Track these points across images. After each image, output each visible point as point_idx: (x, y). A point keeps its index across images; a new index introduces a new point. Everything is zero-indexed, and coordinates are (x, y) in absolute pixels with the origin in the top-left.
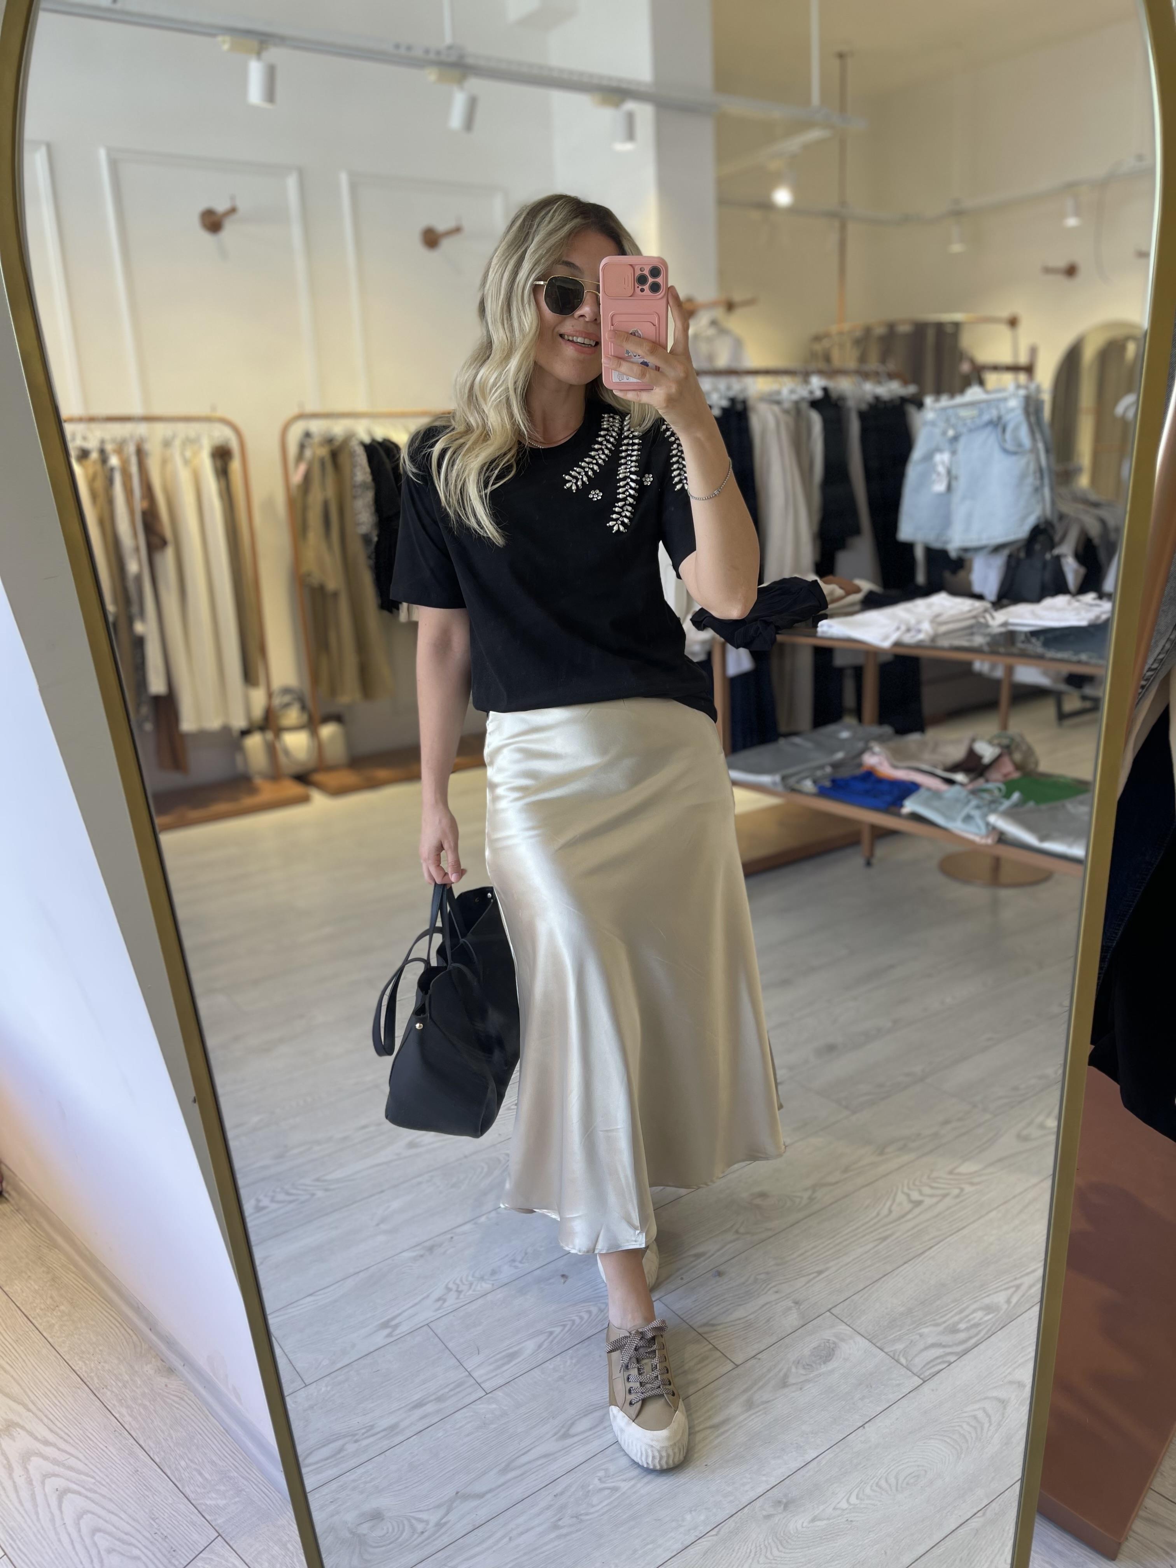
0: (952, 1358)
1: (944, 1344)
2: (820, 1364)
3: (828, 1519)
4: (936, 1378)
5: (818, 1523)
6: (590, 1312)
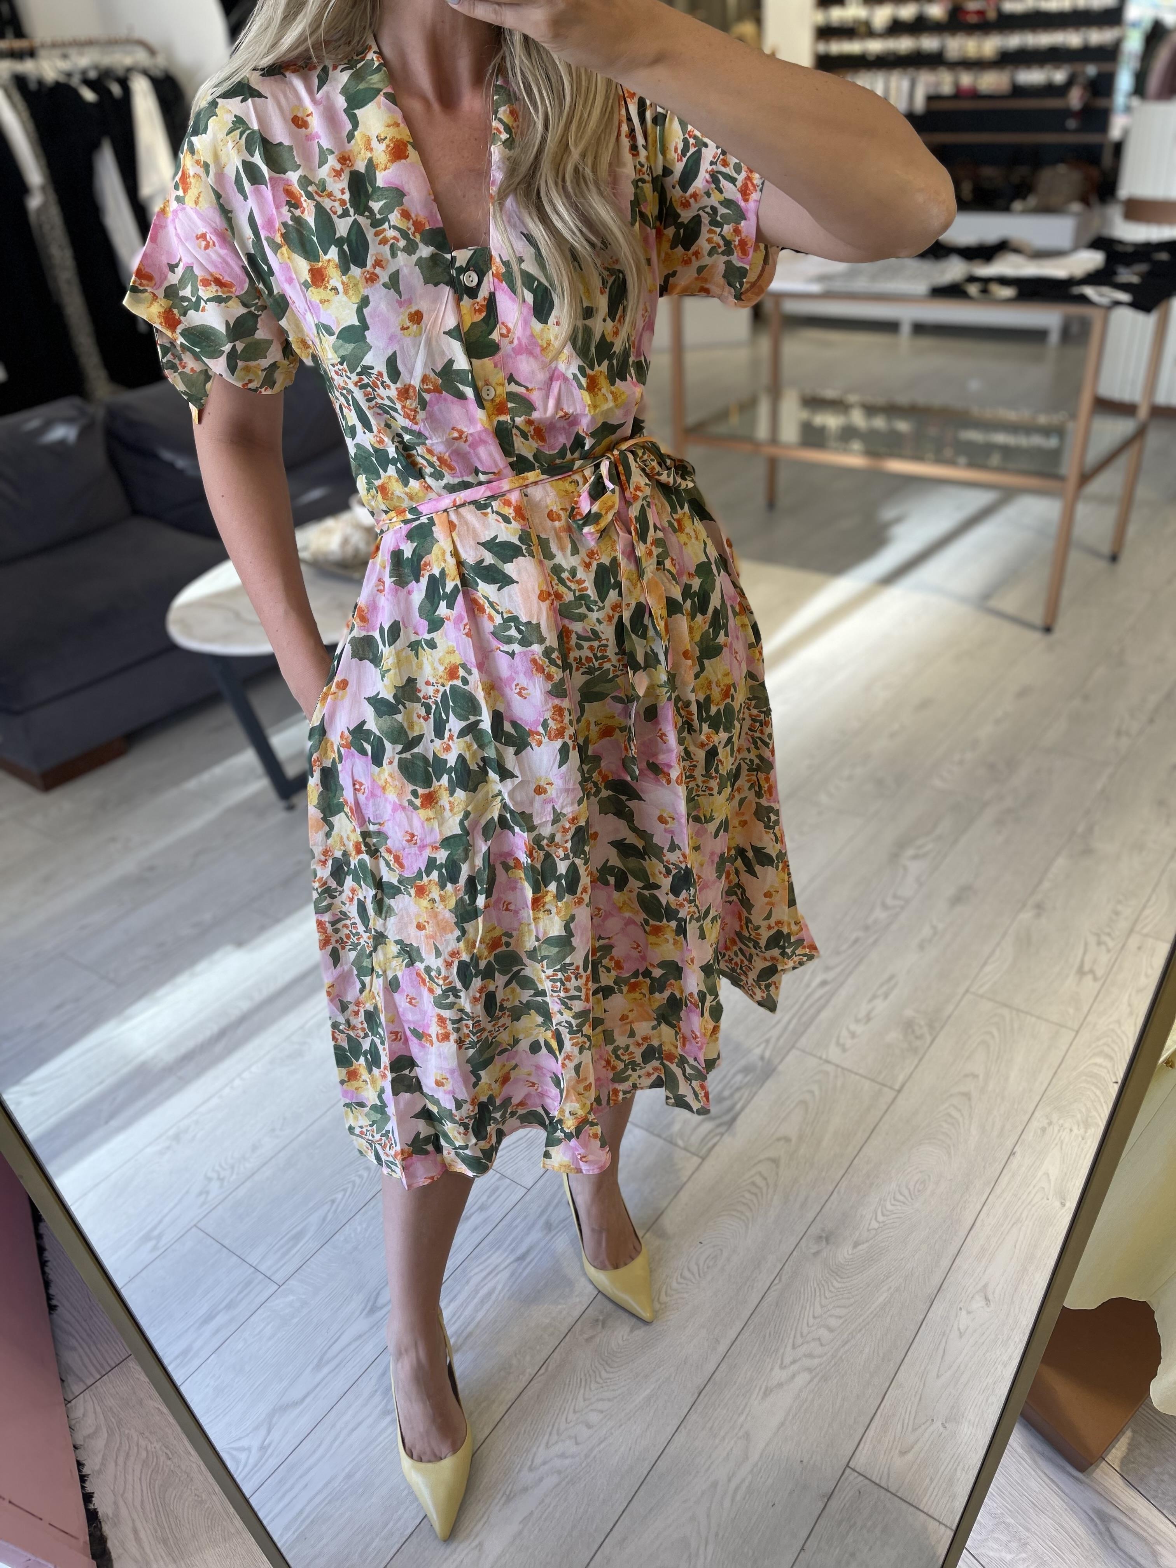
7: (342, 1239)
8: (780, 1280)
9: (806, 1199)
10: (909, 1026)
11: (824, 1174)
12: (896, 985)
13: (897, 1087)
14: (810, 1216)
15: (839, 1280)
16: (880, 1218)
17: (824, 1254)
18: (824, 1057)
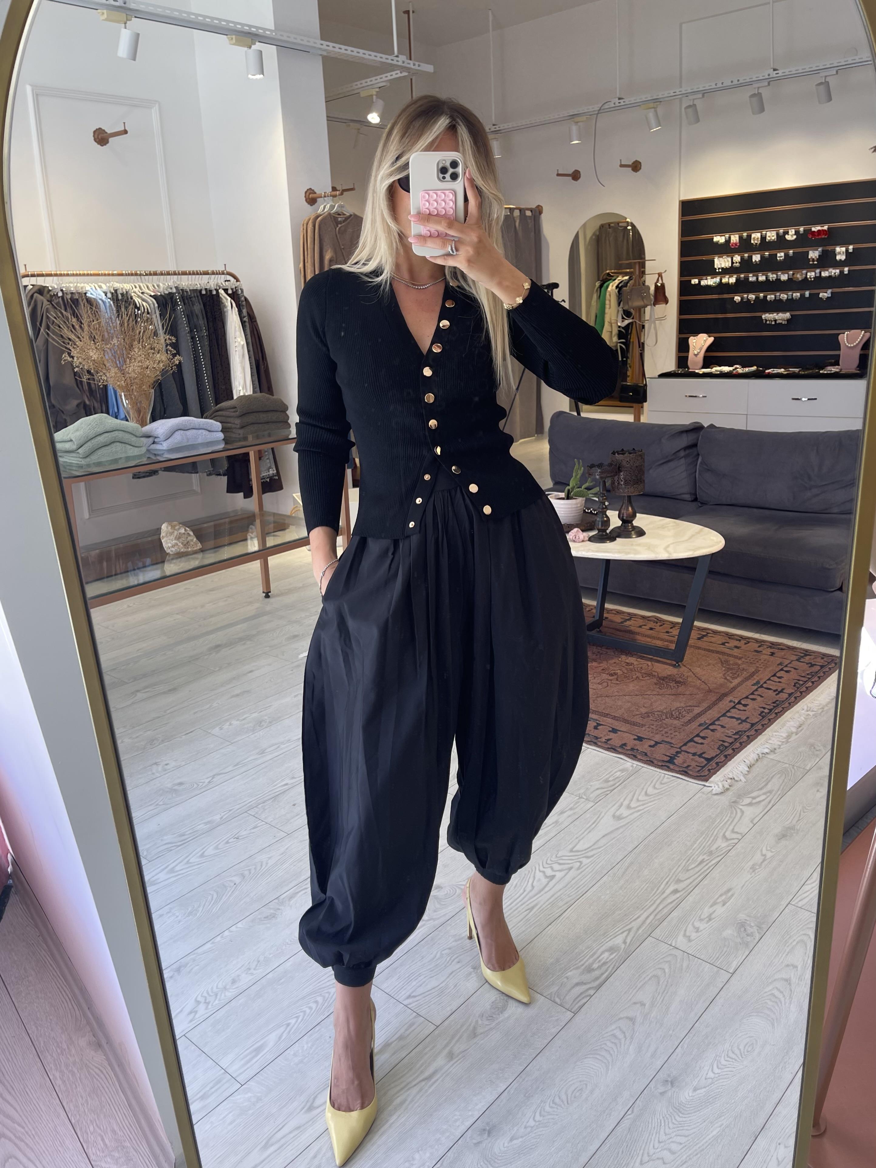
0: (591, 992)
1: (584, 982)
2: (499, 1015)
3: (522, 1137)
4: (582, 1009)
5: (515, 1142)
6: (316, 1002)
7: (292, 1053)
8: (633, 1112)
9: (655, 1051)
10: (742, 926)
11: (671, 1032)
12: (732, 895)
13: (731, 971)
14: (659, 1063)
15: (681, 1115)
16: (716, 1070)
17: (669, 1094)
18: (673, 945)
